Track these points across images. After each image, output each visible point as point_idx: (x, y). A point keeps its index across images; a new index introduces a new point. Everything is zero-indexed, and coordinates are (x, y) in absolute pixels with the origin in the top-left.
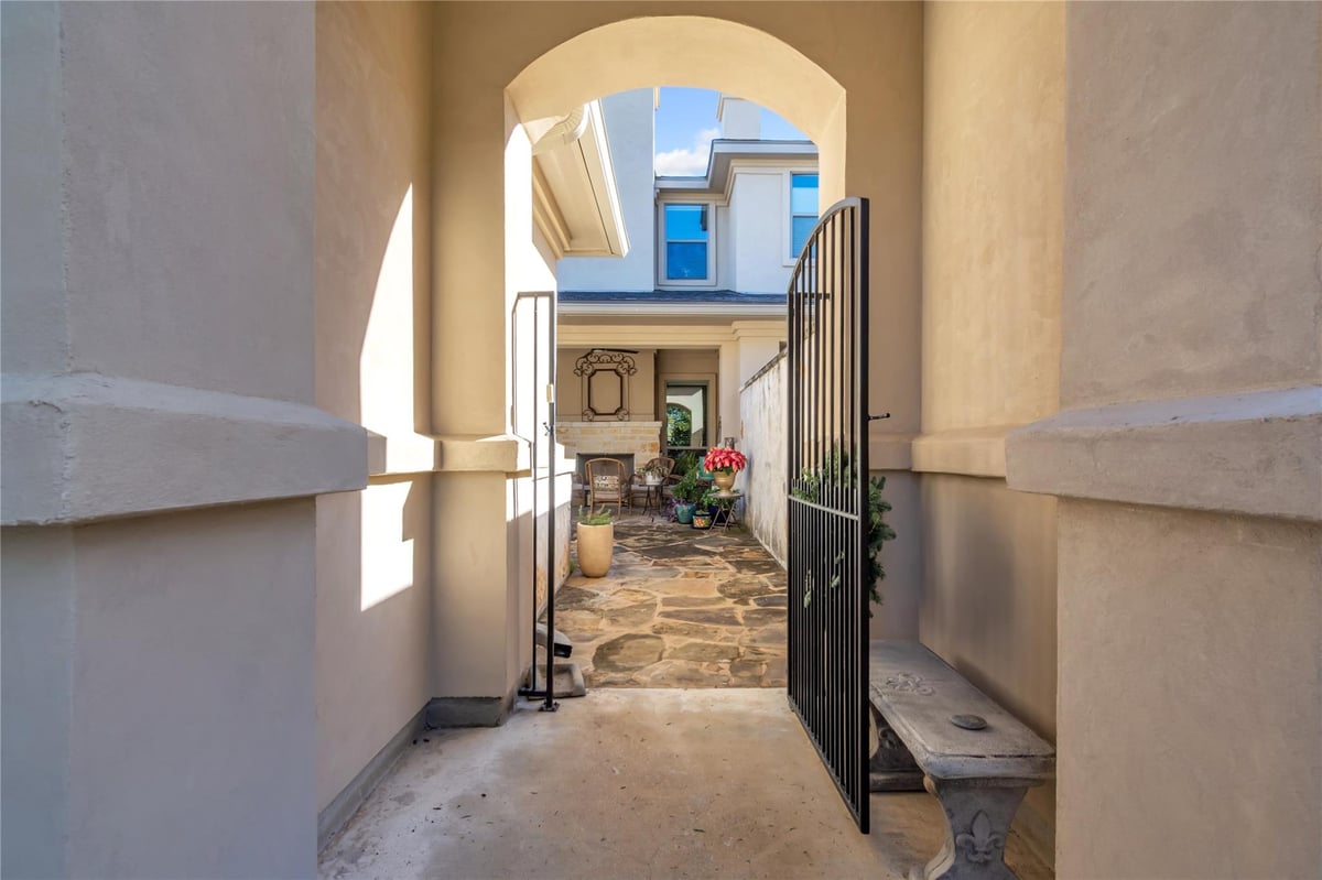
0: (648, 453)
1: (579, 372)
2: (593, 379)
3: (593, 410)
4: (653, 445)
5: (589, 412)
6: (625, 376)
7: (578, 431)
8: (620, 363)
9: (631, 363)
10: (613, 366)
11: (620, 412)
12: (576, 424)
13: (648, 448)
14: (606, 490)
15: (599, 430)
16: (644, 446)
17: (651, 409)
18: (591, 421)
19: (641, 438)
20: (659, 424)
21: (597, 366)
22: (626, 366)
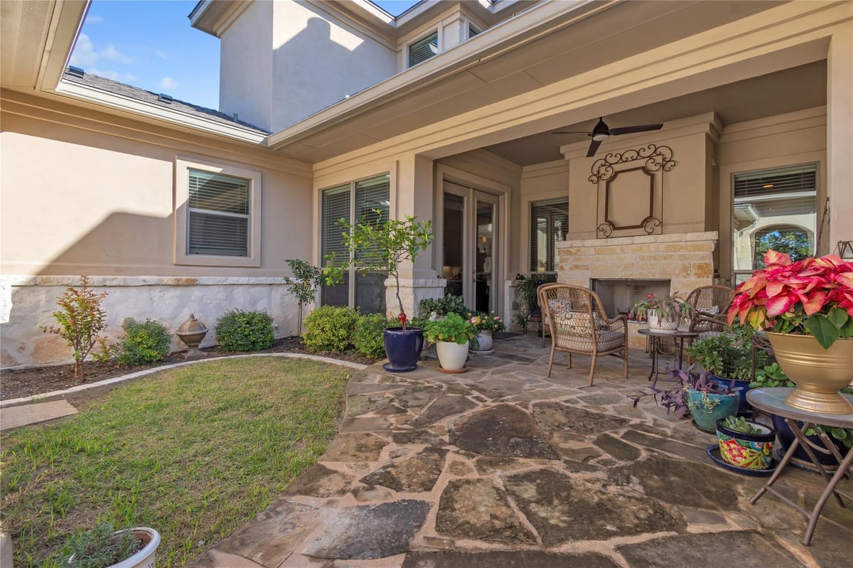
0: (693, 279)
1: (595, 178)
2: (613, 184)
3: (611, 224)
4: (700, 267)
5: (607, 228)
6: (659, 175)
7: (592, 251)
8: (650, 157)
9: (668, 155)
10: (641, 163)
11: (650, 222)
12: (588, 243)
13: (692, 271)
14: (574, 335)
15: (618, 249)
16: (685, 269)
17: (701, 215)
18: (608, 237)
19: (683, 257)
20: (713, 235)
21: (617, 168)
22: (659, 160)
